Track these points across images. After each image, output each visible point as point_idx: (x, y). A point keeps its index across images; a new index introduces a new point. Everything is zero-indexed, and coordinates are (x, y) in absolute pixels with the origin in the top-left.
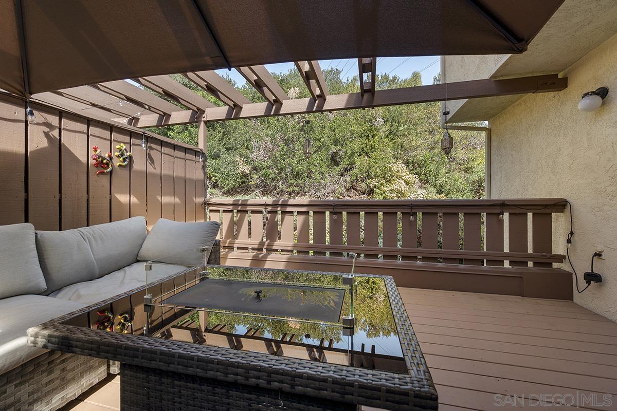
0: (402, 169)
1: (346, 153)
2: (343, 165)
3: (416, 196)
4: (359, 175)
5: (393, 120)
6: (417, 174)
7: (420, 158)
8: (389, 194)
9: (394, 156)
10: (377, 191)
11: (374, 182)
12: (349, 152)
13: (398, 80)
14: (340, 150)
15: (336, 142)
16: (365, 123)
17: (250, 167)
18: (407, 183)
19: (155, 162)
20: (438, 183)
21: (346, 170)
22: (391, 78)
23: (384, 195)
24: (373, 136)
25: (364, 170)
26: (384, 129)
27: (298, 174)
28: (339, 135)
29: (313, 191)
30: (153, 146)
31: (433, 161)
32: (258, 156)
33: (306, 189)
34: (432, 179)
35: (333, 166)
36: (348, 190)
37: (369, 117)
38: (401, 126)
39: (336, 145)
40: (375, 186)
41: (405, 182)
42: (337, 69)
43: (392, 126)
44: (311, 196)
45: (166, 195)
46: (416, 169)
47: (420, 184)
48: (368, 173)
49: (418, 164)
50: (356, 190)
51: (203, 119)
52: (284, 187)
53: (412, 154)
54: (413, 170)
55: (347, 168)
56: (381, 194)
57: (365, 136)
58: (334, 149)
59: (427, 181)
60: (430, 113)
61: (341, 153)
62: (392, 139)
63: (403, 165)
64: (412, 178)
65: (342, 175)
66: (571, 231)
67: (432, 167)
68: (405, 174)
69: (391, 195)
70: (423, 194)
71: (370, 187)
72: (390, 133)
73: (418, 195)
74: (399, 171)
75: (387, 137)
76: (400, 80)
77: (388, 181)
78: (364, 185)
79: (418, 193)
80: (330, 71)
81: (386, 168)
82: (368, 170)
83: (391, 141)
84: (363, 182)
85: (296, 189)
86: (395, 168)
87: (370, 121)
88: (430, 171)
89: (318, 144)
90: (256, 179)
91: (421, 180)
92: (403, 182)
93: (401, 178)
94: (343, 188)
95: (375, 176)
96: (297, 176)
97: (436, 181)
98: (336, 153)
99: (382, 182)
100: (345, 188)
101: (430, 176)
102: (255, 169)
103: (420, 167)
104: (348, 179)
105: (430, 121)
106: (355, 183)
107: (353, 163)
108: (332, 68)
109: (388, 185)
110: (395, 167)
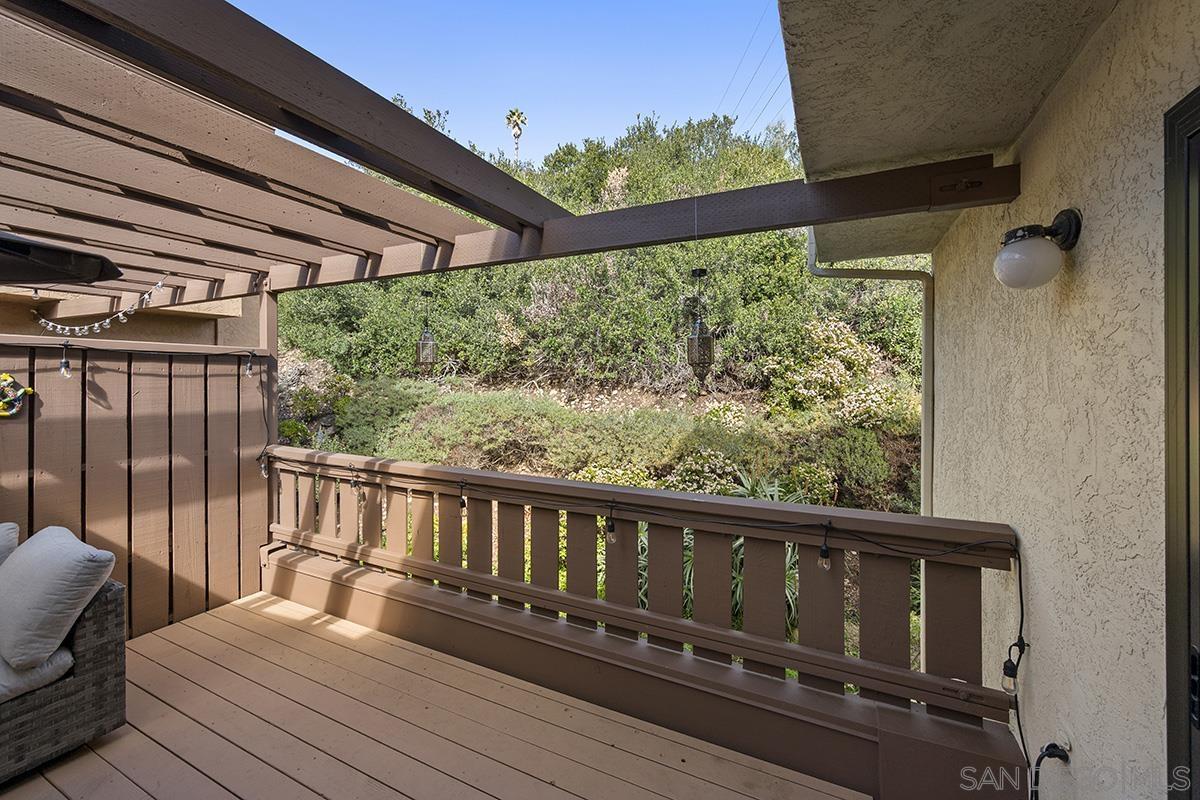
0: (839, 332)
1: (714, 298)
3: (863, 396)
4: (740, 347)
6: (881, 341)
8: (803, 391)
10: (779, 382)
11: (771, 363)
12: (721, 297)
14: (702, 294)
17: (522, 333)
18: (849, 366)
19: (109, 395)
23: (791, 392)
24: (786, 258)
25: (750, 335)
27: (614, 345)
29: (646, 379)
30: (101, 364)
32: (538, 310)
33: (633, 375)
36: (717, 377)
39: (692, 284)
40: (774, 372)
41: (844, 361)
42: (725, 117)
44: (643, 388)
45: (145, 454)
48: (760, 343)
49: (887, 319)
50: (735, 378)
51: (266, 288)
52: (589, 371)
54: (873, 332)
55: (716, 330)
56: (787, 389)
57: (766, 258)
58: (691, 291)
59: (901, 360)
61: (704, 299)
63: (842, 324)
64: (860, 352)
66: (1021, 638)
68: (845, 344)
69: (805, 392)
71: (763, 372)
74: (829, 338)
77: (803, 361)
78: (750, 368)
80: (712, 123)
81: (798, 331)
82: (759, 336)
84: (750, 361)
85: (614, 375)
86: (819, 332)
89: (661, 282)
90: (534, 356)
91: (893, 356)
92: (838, 362)
93: (834, 353)
95: (774, 349)
96: (615, 348)
98: (695, 300)
99: (787, 362)
100: (712, 374)
102: (533, 335)
104: (718, 356)
106: (731, 364)
107: (727, 322)
108: (715, 115)
109: (802, 370)
110: (820, 329)
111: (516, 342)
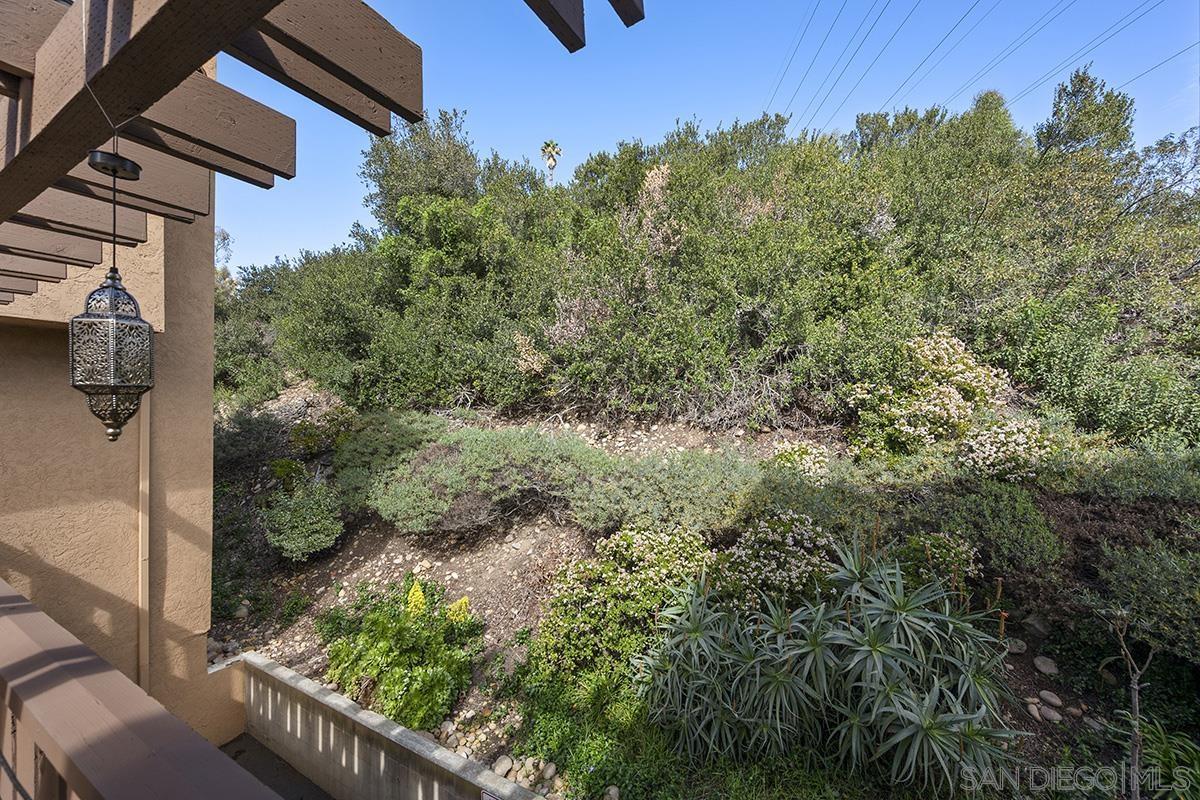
0: (951, 350)
1: (780, 312)
2: (772, 345)
3: (1002, 437)
4: (816, 372)
5: (926, 217)
6: (1001, 363)
7: (1013, 315)
8: (906, 429)
9: (926, 316)
10: (870, 416)
11: (860, 392)
12: (789, 309)
13: (943, 117)
14: (763, 306)
15: (753, 286)
16: (839, 232)
17: (545, 358)
18: (967, 394)
20: (1080, 392)
21: (780, 358)
22: (921, 115)
23: (889, 430)
24: (864, 264)
25: (829, 357)
26: (898, 243)
27: (654, 370)
28: (761, 269)
29: (693, 412)
31: (1061, 322)
32: (564, 331)
33: (676, 407)
34: (1058, 380)
35: (749, 348)
36: (784, 410)
37: (852, 215)
38: (948, 231)
39: (752, 294)
40: (862, 403)
41: (961, 389)
42: (777, 116)
43: (921, 233)
44: (688, 423)
46: (998, 348)
47: (1013, 393)
48: (843, 366)
49: (1005, 334)
50: (808, 411)
52: (624, 402)
53: (986, 307)
54: (987, 352)
55: (782, 352)
56: (882, 426)
57: (840, 264)
58: (749, 304)
59: (1038, 386)
60: (1048, 185)
61: (767, 314)
62: (924, 269)
63: (955, 341)
64: (981, 376)
65: (771, 371)
67: (1058, 341)
68: (961, 367)
69: (909, 430)
70: (1028, 431)
71: (847, 404)
72: (917, 254)
73: (1009, 434)
74: (938, 358)
75: (908, 263)
76: (948, 117)
77: (903, 389)
78: (828, 398)
79: (1007, 429)
80: (762, 123)
81: (896, 350)
82: (841, 357)
83: (919, 273)
84: (828, 389)
85: (653, 407)
86: (925, 350)
87: (855, 225)
88: (1052, 355)
89: (711, 294)
90: (559, 384)
91: (1016, 382)
92: (953, 390)
93: (944, 379)
94: (771, 407)
95: (864, 374)
96: (655, 375)
97: (1073, 385)
98: (753, 315)
99: (882, 391)
100: (777, 405)
101: (1050, 370)
102: (559, 360)
103: (1013, 343)
104: (785, 383)
105: (1047, 207)
106: (803, 393)
107: (798, 340)
108: (765, 114)
109: (903, 401)
110: (926, 347)
111: (538, 368)
